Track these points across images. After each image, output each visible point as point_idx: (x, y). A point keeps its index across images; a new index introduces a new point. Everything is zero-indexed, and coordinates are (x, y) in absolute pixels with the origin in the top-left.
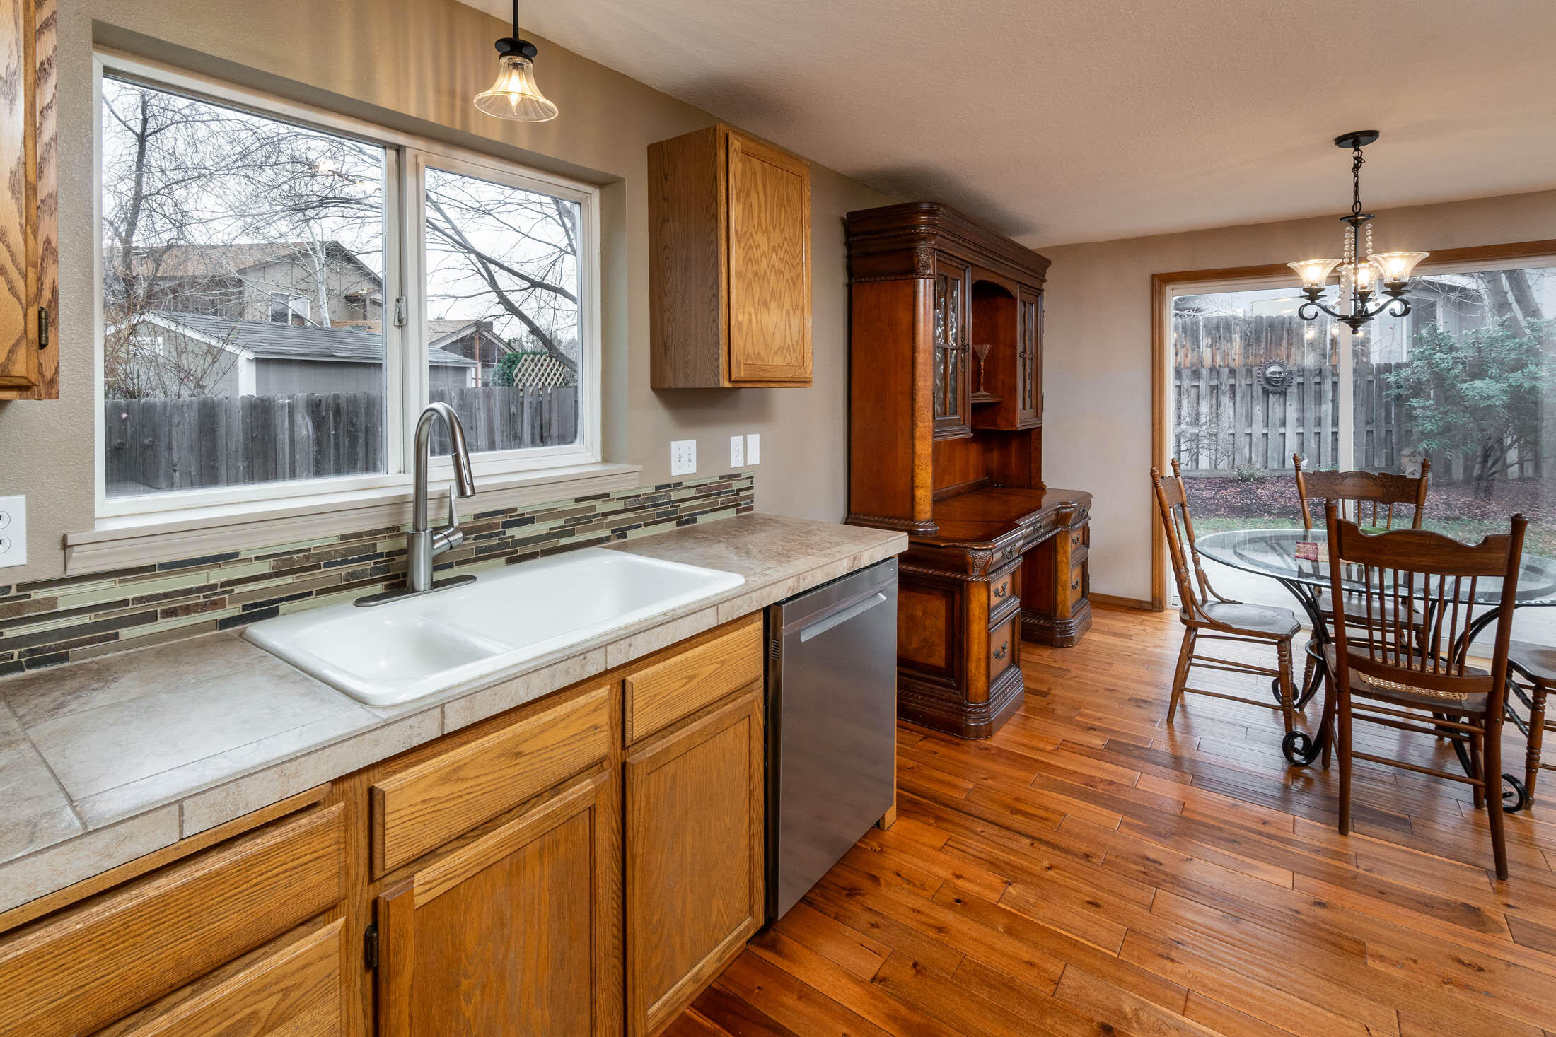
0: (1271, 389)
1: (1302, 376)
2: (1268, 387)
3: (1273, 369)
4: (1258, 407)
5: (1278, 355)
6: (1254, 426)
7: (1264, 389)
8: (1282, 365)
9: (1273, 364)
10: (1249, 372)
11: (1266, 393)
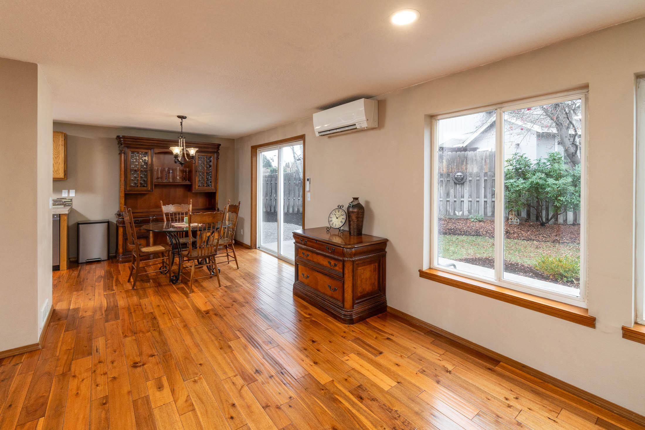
0: (457, 182)
1: (471, 177)
2: (456, 181)
3: (459, 174)
4: (452, 190)
5: (462, 168)
6: (450, 197)
7: (454, 182)
8: (462, 173)
9: (458, 172)
10: (449, 175)
11: (455, 183)
